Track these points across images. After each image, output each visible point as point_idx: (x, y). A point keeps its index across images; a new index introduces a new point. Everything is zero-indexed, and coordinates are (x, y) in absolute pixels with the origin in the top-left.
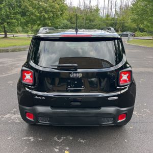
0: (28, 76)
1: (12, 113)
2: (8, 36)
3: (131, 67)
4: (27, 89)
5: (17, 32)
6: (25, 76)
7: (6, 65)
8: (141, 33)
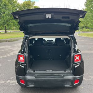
0: (22, 58)
1: (11, 80)
2: (7, 32)
3: (80, 52)
4: (21, 66)
5: (12, 30)
6: (20, 58)
7: (6, 50)
8: (86, 29)
